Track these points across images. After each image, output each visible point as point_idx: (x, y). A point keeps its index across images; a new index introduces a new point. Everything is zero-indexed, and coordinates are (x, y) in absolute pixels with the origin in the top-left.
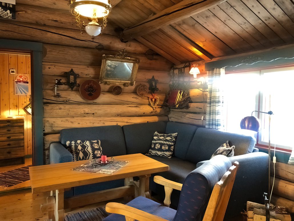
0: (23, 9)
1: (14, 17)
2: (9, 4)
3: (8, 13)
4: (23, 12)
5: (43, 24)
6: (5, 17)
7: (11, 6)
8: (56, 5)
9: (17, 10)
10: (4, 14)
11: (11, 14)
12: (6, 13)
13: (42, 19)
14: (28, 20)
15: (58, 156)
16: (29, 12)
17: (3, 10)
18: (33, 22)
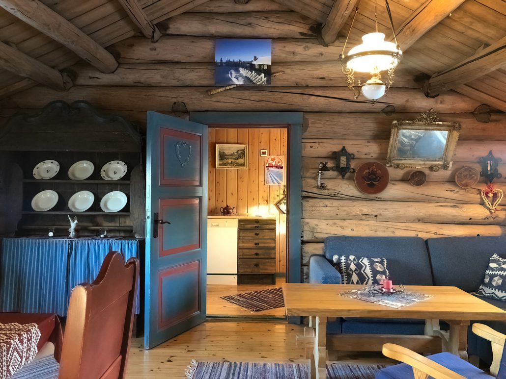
0: (280, 69)
1: (268, 81)
2: (264, 65)
3: (262, 78)
4: (280, 73)
5: (304, 85)
6: (258, 83)
7: (266, 68)
8: (323, 56)
9: (272, 71)
10: (257, 79)
11: (266, 79)
12: (260, 77)
13: (303, 79)
14: (285, 83)
15: (321, 274)
16: (288, 71)
17: (256, 74)
18: (293, 85)
